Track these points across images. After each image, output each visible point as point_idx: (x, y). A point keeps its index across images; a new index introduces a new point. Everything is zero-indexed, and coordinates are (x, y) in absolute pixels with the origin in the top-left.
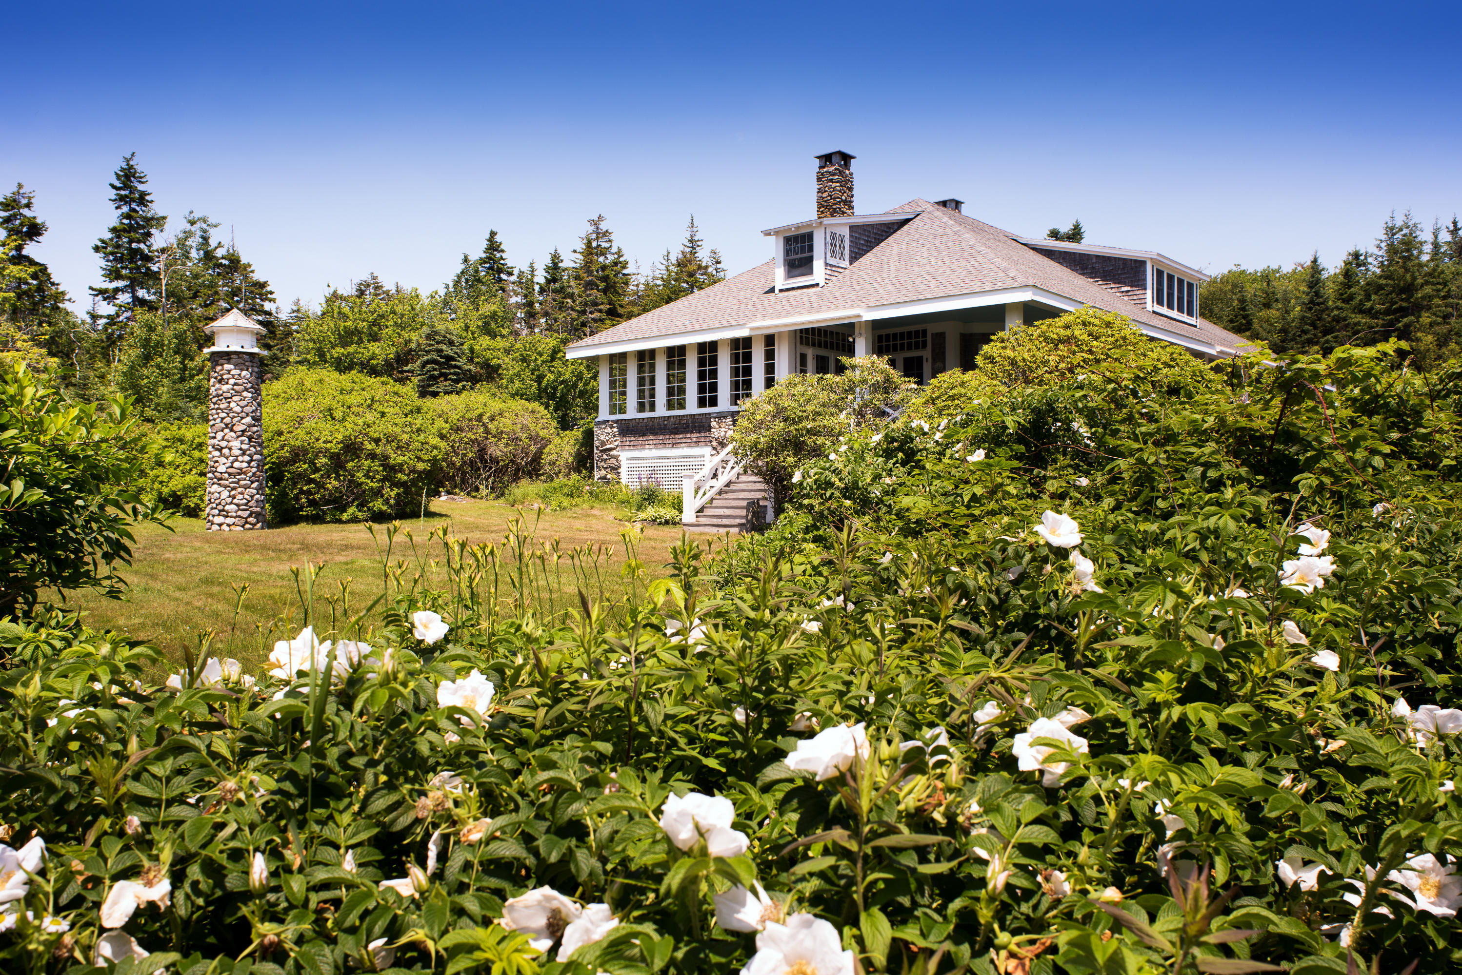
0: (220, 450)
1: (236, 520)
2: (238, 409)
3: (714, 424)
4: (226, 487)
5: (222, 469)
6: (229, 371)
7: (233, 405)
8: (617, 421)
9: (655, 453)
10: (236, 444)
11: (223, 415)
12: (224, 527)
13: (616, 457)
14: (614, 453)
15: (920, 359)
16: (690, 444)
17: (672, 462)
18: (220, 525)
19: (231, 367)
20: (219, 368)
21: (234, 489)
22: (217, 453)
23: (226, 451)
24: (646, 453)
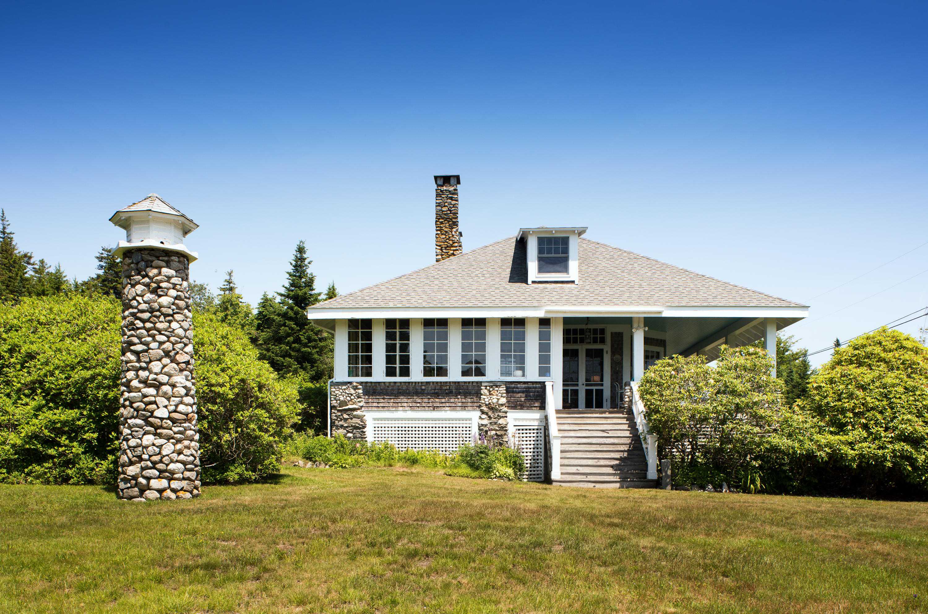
0: (158, 386)
1: (184, 484)
2: (181, 332)
3: (484, 391)
4: (169, 438)
5: (162, 413)
6: (169, 278)
7: (174, 325)
8: (361, 383)
9: (410, 414)
10: (179, 379)
11: (162, 338)
12: (168, 493)
13: (361, 418)
14: (358, 413)
15: (602, 350)
16: (454, 408)
17: (431, 424)
18: (161, 491)
19: (172, 272)
20: (153, 272)
21: (179, 441)
22: (152, 391)
23: (166, 388)
24: (400, 414)
